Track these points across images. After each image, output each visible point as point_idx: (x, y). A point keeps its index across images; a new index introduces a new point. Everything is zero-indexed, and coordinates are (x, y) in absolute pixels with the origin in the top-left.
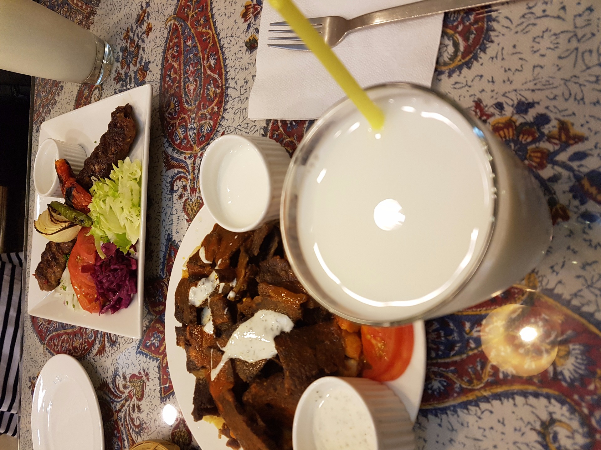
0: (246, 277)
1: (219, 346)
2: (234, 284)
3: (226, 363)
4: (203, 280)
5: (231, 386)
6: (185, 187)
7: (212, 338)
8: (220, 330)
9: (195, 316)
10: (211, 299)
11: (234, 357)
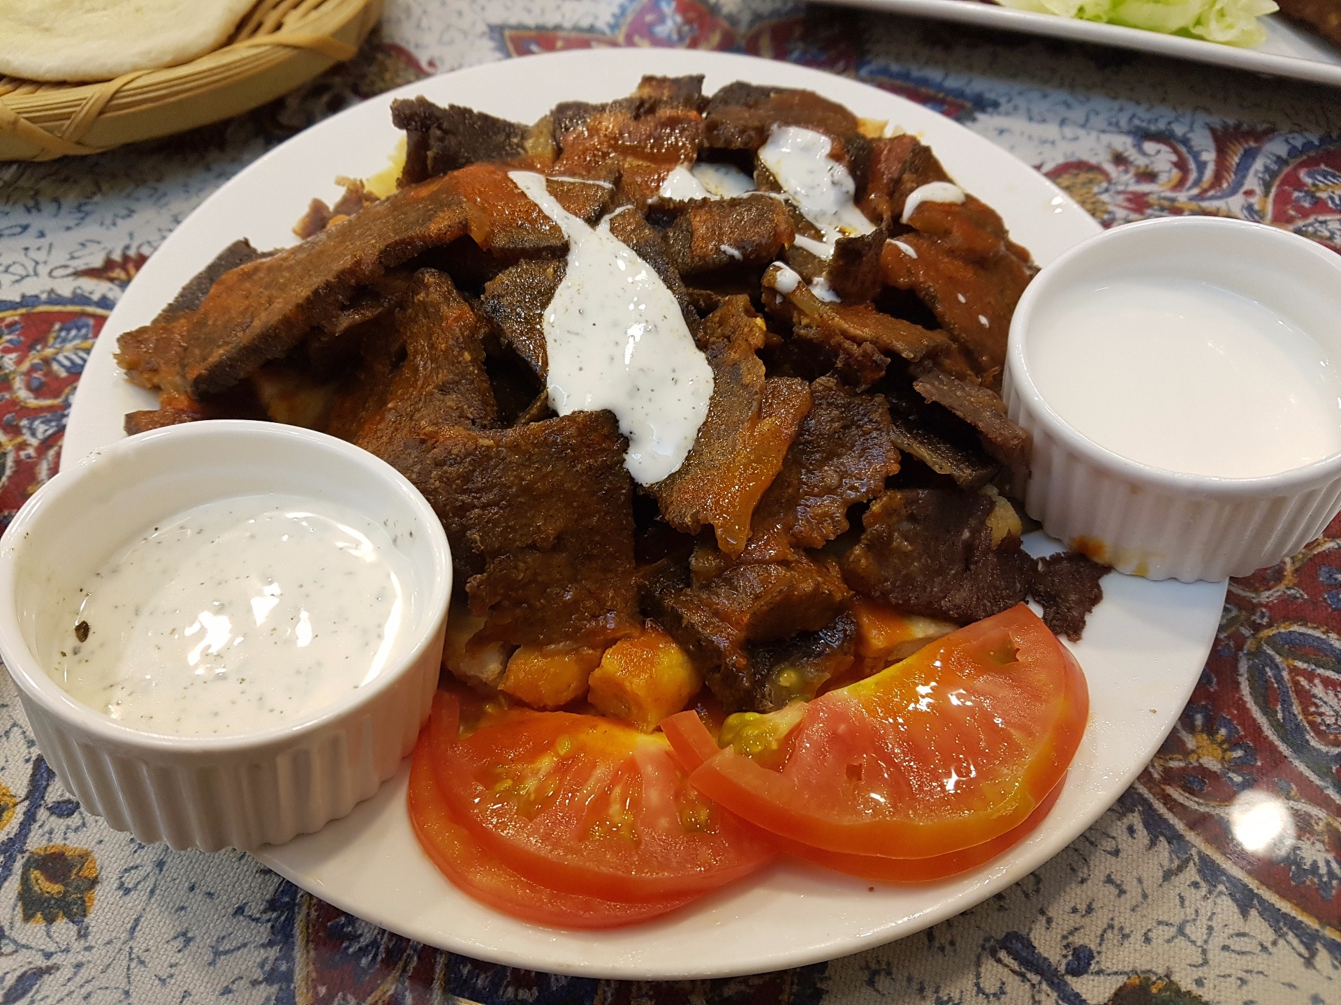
0: (840, 338)
1: (618, 210)
2: (820, 290)
3: (556, 229)
4: (850, 185)
5: (477, 235)
6: (1149, 176)
7: (648, 192)
8: (669, 224)
9: (728, 141)
10: (780, 202)
11: (571, 258)
